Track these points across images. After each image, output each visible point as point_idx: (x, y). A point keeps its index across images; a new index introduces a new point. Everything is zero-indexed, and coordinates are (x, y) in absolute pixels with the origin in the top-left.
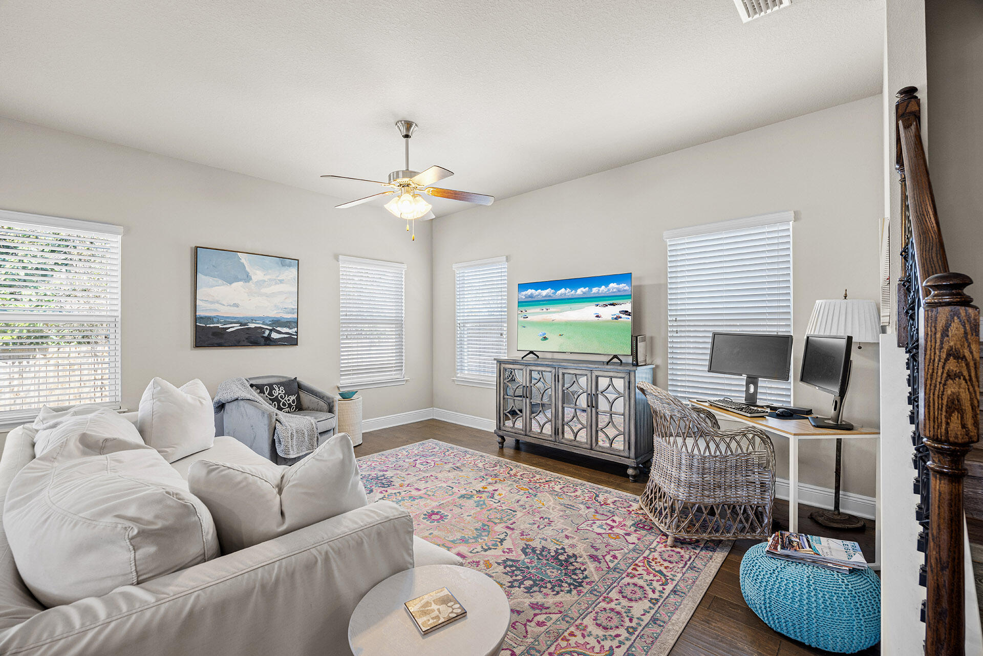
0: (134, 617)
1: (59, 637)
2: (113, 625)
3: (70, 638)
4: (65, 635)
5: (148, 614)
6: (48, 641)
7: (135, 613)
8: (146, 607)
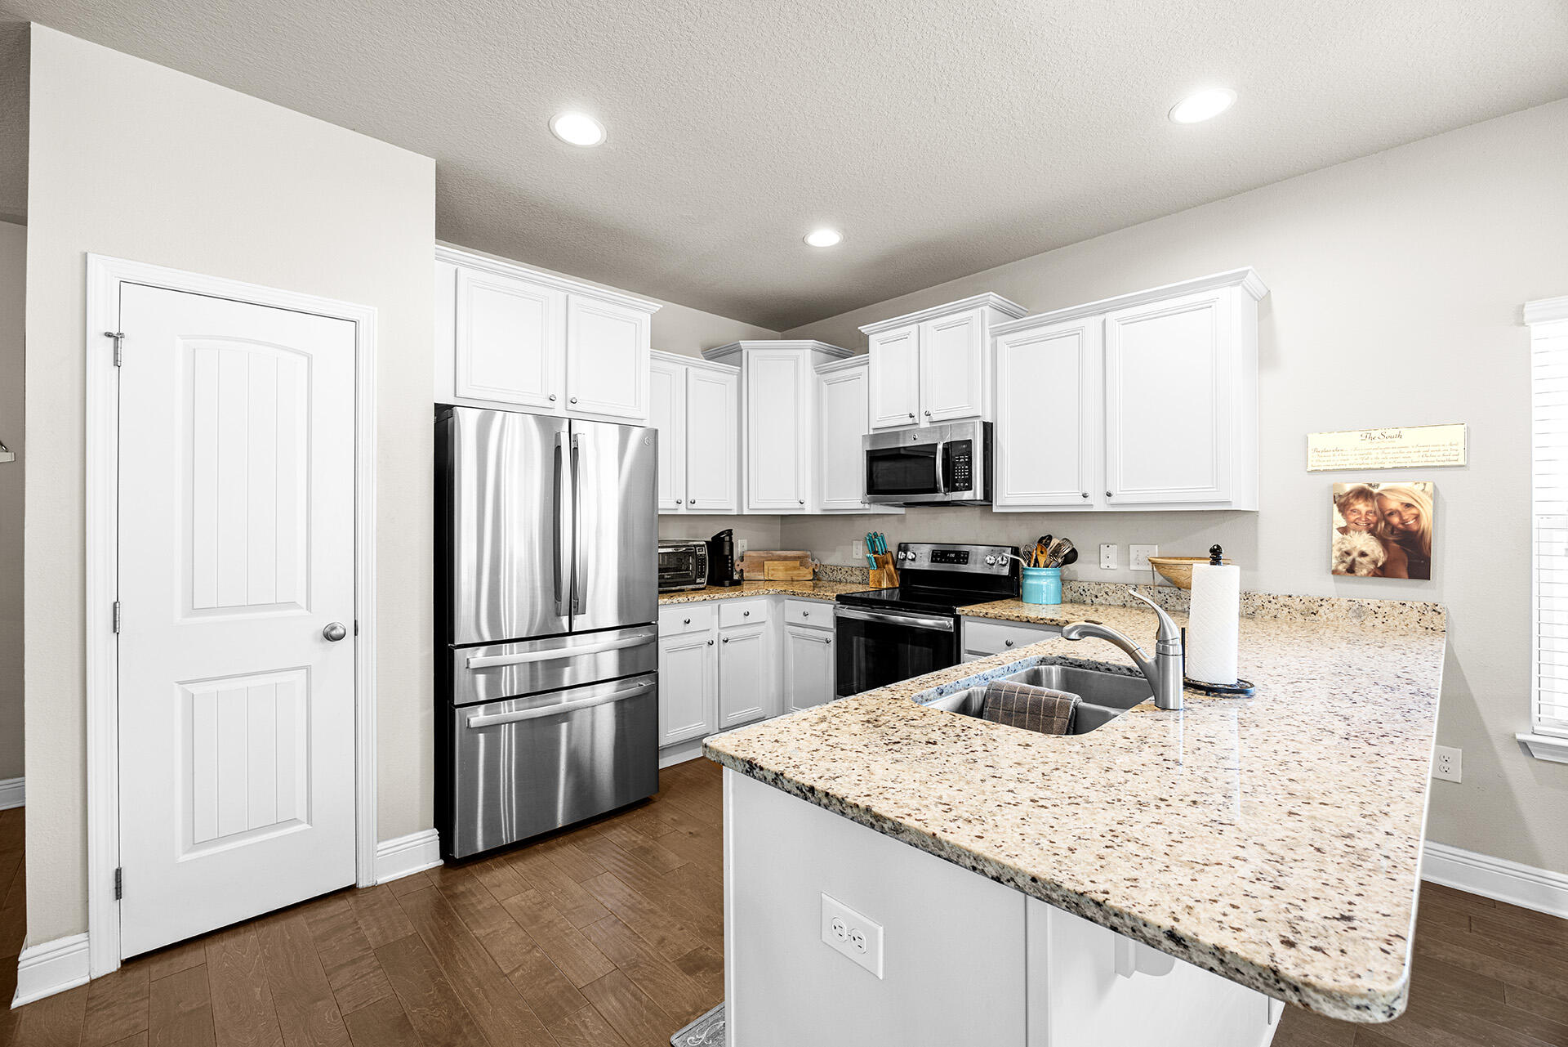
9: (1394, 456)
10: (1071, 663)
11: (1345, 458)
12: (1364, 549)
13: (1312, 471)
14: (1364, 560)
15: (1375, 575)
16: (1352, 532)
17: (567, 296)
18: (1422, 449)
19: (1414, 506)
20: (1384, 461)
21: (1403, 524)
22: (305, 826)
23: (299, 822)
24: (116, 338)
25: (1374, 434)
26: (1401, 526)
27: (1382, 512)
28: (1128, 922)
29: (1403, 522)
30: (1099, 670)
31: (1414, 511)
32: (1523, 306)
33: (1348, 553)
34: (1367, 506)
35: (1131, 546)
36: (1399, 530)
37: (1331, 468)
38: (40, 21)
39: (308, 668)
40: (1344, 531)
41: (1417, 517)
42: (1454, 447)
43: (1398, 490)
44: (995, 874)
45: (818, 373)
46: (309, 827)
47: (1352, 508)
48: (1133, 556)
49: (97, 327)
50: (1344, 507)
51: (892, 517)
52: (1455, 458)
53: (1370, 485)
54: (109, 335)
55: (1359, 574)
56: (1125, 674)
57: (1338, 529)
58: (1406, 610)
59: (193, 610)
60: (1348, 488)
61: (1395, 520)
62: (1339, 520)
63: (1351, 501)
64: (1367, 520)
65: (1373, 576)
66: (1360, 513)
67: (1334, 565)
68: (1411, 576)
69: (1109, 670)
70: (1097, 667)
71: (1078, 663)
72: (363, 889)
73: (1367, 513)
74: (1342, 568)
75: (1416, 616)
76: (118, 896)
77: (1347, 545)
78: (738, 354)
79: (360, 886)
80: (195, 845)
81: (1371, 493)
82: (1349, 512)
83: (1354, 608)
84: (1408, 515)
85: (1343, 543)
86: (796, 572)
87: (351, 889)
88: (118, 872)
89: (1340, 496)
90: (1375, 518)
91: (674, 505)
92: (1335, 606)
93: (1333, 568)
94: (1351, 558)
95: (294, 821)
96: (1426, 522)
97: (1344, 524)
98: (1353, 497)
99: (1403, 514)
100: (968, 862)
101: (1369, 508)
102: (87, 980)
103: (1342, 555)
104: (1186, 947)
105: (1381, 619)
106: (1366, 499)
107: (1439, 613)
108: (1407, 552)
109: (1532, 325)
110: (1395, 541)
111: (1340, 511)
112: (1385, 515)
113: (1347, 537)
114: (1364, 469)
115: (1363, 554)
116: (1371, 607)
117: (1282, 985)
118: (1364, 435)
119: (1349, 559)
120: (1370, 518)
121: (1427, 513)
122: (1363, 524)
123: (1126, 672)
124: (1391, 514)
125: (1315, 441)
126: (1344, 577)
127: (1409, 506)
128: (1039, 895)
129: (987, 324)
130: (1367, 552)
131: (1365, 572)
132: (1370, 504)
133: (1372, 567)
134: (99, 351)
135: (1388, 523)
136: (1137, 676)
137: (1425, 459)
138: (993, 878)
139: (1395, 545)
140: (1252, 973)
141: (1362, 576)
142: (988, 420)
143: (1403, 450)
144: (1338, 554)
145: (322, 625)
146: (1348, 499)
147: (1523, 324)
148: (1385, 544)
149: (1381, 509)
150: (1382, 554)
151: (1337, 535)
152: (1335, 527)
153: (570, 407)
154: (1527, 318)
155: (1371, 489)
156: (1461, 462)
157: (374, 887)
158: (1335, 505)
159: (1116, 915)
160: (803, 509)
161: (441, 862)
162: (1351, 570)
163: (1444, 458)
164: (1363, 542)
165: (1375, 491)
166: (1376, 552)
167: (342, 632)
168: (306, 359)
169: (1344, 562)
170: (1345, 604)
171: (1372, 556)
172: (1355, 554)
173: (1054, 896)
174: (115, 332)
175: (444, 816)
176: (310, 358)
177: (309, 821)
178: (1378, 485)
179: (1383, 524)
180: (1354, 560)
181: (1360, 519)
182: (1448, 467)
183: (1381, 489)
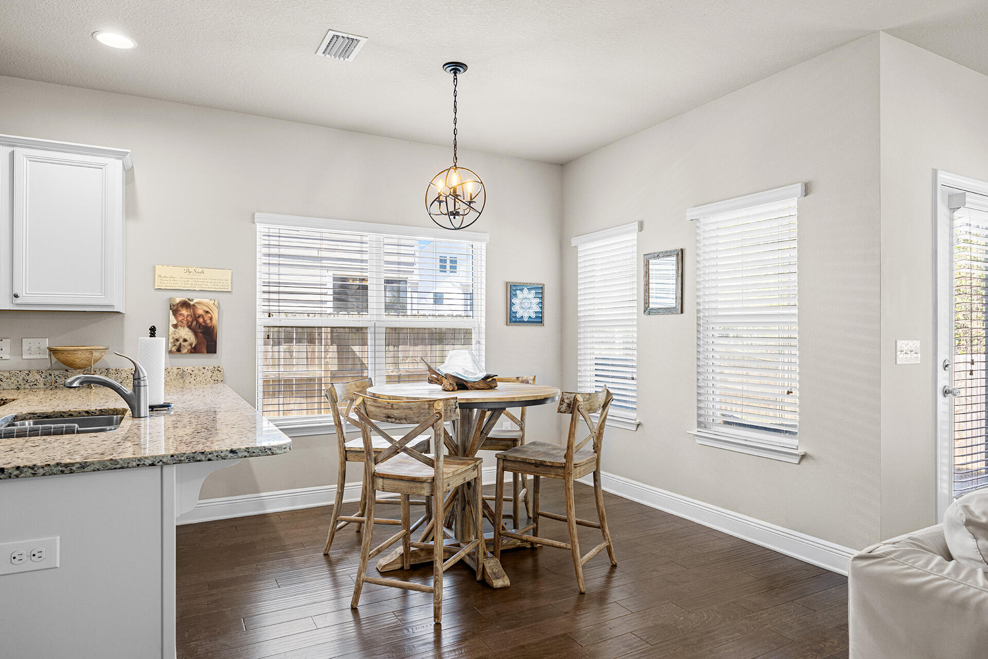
0: (961, 586)
1: (916, 567)
2: (946, 581)
3: (920, 571)
4: (919, 568)
5: (972, 591)
6: (910, 564)
7: (965, 584)
8: (974, 586)
9: (200, 283)
10: (39, 416)
11: (176, 282)
12: (186, 337)
13: (158, 289)
14: (185, 344)
15: (191, 352)
16: (180, 327)
18: (213, 281)
19: (210, 313)
20: (196, 286)
21: (204, 322)
25: (191, 270)
26: (203, 324)
27: (195, 316)
28: (215, 454)
29: (205, 322)
30: (63, 417)
31: (209, 315)
32: (254, 214)
33: (177, 340)
34: (187, 312)
35: (23, 339)
36: (203, 326)
37: (168, 288)
40: (175, 326)
41: (211, 319)
42: (227, 282)
43: (202, 301)
44: (151, 463)
47: (180, 313)
48: (25, 347)
50: (175, 312)
52: (227, 287)
53: (189, 299)
55: (183, 352)
56: (84, 416)
57: (172, 325)
58: (205, 371)
60: (178, 300)
61: (201, 320)
62: (173, 321)
63: (180, 308)
64: (187, 320)
65: (190, 353)
66: (184, 316)
67: (170, 347)
68: (208, 352)
69: (71, 415)
70: (61, 415)
71: (45, 415)
73: (188, 315)
74: (174, 349)
75: (210, 374)
77: (177, 335)
81: (190, 304)
82: (178, 315)
83: (180, 373)
84: (207, 317)
85: (175, 334)
89: (173, 305)
90: (191, 319)
92: (170, 373)
93: (169, 350)
94: (179, 343)
96: (215, 321)
97: (175, 322)
98: (180, 306)
99: (205, 317)
100: (134, 464)
101: (188, 313)
103: (174, 341)
104: (236, 453)
105: (194, 378)
106: (187, 308)
107: (220, 371)
108: (206, 338)
109: (257, 224)
110: (201, 333)
111: (173, 314)
112: (196, 317)
113: (177, 330)
114: (186, 290)
115: (185, 340)
116: (188, 371)
117: (266, 450)
118: (186, 270)
119: (178, 344)
120: (188, 319)
121: (215, 316)
122: (185, 322)
123: (85, 414)
124: (199, 317)
125: (160, 270)
126: (176, 355)
127: (207, 312)
128: (175, 461)
130: (188, 339)
131: (186, 351)
132: (189, 311)
133: (189, 347)
135: (197, 322)
136: (92, 415)
137: (214, 287)
138: (150, 465)
139: (201, 334)
140: (258, 451)
141: (184, 354)
143: (204, 280)
144: (172, 341)
146: (177, 307)
147: (254, 223)
148: (196, 334)
149: (194, 314)
150: (194, 340)
151: (172, 329)
152: (171, 324)
154: (256, 220)
155: (190, 302)
156: (230, 290)
158: (171, 311)
159: (210, 454)
162: (179, 350)
163: (223, 287)
164: (185, 333)
165: (192, 303)
166: (192, 339)
169: (175, 345)
170: (175, 371)
171: (189, 341)
172: (181, 340)
173: (183, 458)
178: (193, 300)
179: (195, 323)
180: (180, 344)
181: (183, 319)
182: (224, 292)
183: (194, 302)
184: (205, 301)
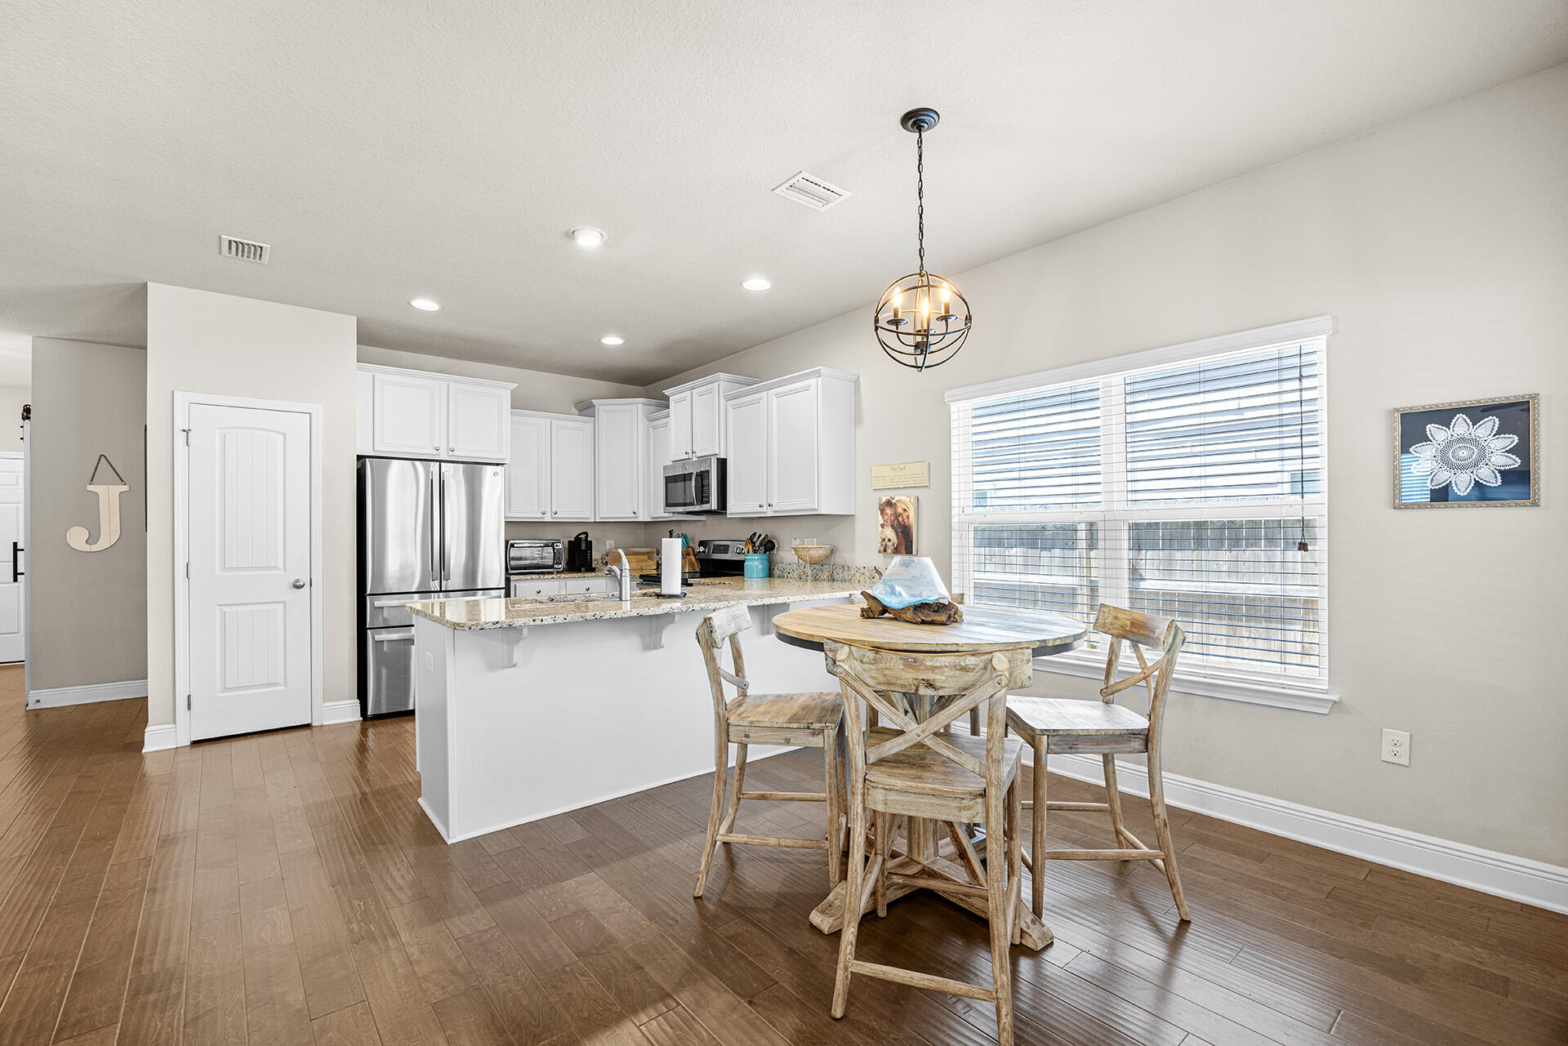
9: (901, 480)
11: (884, 482)
12: (890, 537)
13: (872, 489)
14: (890, 544)
15: (894, 553)
16: (885, 527)
17: (448, 385)
18: (914, 477)
19: (907, 511)
20: (898, 483)
21: (903, 522)
22: (283, 688)
23: (279, 685)
24: (187, 432)
25: (896, 467)
27: (896, 514)
29: (903, 520)
31: (907, 514)
33: (884, 540)
36: (902, 525)
37: (879, 488)
38: (153, 281)
39: (284, 602)
40: (882, 526)
41: (908, 517)
42: (924, 476)
43: (901, 499)
45: (647, 423)
46: (284, 688)
47: (885, 512)
49: (179, 426)
50: (882, 511)
51: (700, 523)
52: (925, 482)
53: (892, 498)
54: (184, 431)
55: (888, 552)
57: (880, 525)
59: (225, 568)
60: (885, 500)
61: (901, 519)
62: (881, 520)
63: (885, 508)
66: (888, 515)
67: (879, 547)
68: (907, 553)
72: (315, 727)
73: (891, 515)
74: (882, 549)
76: (189, 708)
77: (884, 535)
78: (592, 409)
79: (314, 724)
80: (226, 689)
81: (892, 503)
82: (884, 515)
84: (905, 515)
85: (882, 534)
86: (645, 564)
87: (308, 726)
88: (189, 697)
89: (881, 505)
90: (894, 518)
91: (540, 515)
93: (879, 549)
94: (885, 542)
95: (276, 684)
96: (912, 521)
97: (882, 522)
98: (886, 505)
99: (903, 515)
101: (891, 512)
102: (175, 746)
103: (882, 541)
106: (890, 506)
108: (904, 538)
110: (901, 532)
111: (881, 514)
112: (897, 516)
113: (884, 530)
114: (891, 488)
115: (889, 540)
118: (893, 467)
120: (892, 518)
121: (912, 513)
122: (889, 522)
124: (899, 515)
125: (875, 469)
127: (905, 510)
129: (721, 391)
130: (891, 539)
131: (890, 550)
132: (892, 509)
133: (892, 548)
134: (180, 438)
135: (898, 521)
137: (914, 482)
139: (901, 534)
141: (889, 554)
142: (722, 456)
143: (904, 477)
144: (880, 540)
145: (292, 580)
148: (897, 533)
150: (896, 540)
151: (880, 529)
153: (451, 453)
155: (892, 501)
156: (927, 484)
157: (322, 726)
158: (879, 511)
160: (637, 518)
161: (361, 719)
162: (885, 550)
163: (919, 483)
164: (890, 533)
165: (894, 501)
166: (894, 539)
167: (302, 584)
168: (282, 436)
169: (882, 545)
171: (893, 541)
172: (887, 540)
174: (187, 429)
175: (362, 694)
176: (285, 435)
177: (285, 685)
178: (895, 498)
179: (896, 522)
180: (886, 544)
181: (888, 519)
182: (923, 487)
183: (896, 500)
184: (903, 498)
